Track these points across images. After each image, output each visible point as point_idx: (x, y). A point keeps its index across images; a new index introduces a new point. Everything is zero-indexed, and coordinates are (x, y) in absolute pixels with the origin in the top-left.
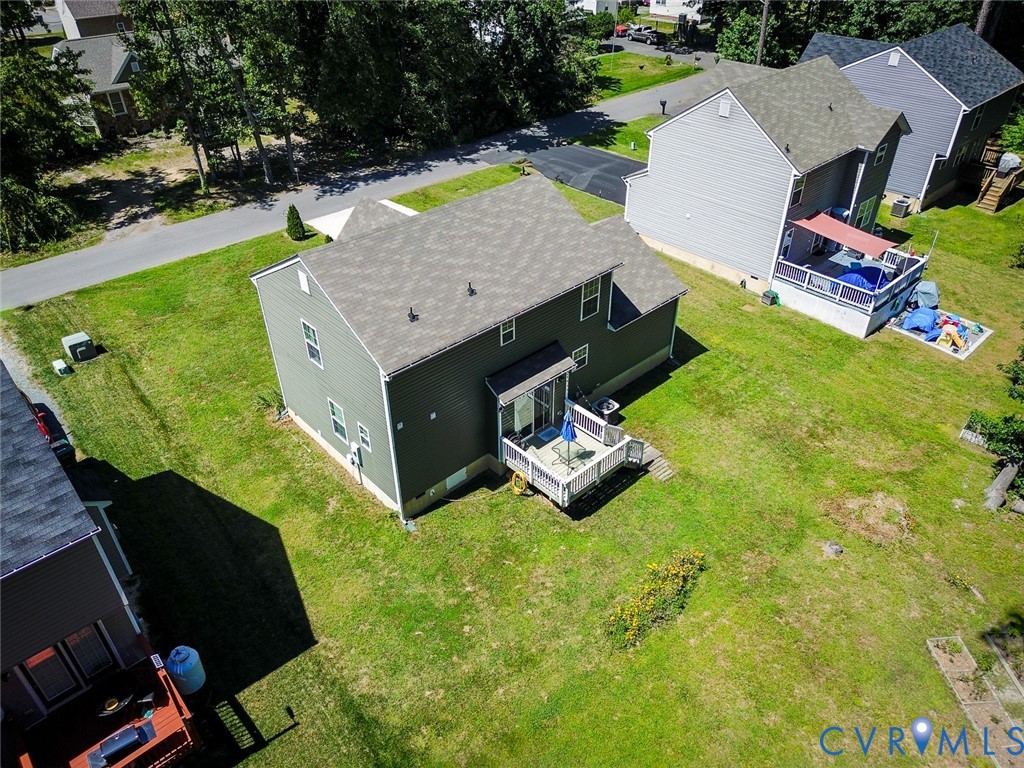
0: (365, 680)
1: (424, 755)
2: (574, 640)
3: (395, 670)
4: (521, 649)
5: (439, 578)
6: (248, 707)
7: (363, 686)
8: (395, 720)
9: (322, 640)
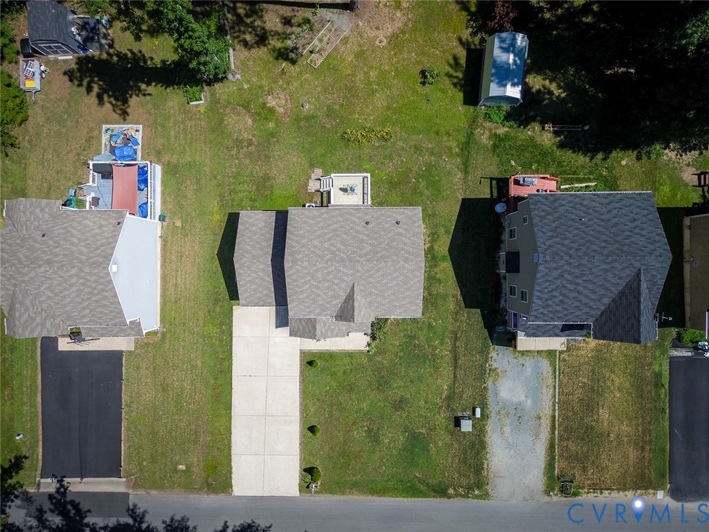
0: (458, 176)
1: (458, 146)
2: (400, 143)
3: (449, 173)
4: (415, 153)
5: (418, 191)
6: (489, 192)
7: (460, 175)
8: (459, 160)
9: (460, 198)
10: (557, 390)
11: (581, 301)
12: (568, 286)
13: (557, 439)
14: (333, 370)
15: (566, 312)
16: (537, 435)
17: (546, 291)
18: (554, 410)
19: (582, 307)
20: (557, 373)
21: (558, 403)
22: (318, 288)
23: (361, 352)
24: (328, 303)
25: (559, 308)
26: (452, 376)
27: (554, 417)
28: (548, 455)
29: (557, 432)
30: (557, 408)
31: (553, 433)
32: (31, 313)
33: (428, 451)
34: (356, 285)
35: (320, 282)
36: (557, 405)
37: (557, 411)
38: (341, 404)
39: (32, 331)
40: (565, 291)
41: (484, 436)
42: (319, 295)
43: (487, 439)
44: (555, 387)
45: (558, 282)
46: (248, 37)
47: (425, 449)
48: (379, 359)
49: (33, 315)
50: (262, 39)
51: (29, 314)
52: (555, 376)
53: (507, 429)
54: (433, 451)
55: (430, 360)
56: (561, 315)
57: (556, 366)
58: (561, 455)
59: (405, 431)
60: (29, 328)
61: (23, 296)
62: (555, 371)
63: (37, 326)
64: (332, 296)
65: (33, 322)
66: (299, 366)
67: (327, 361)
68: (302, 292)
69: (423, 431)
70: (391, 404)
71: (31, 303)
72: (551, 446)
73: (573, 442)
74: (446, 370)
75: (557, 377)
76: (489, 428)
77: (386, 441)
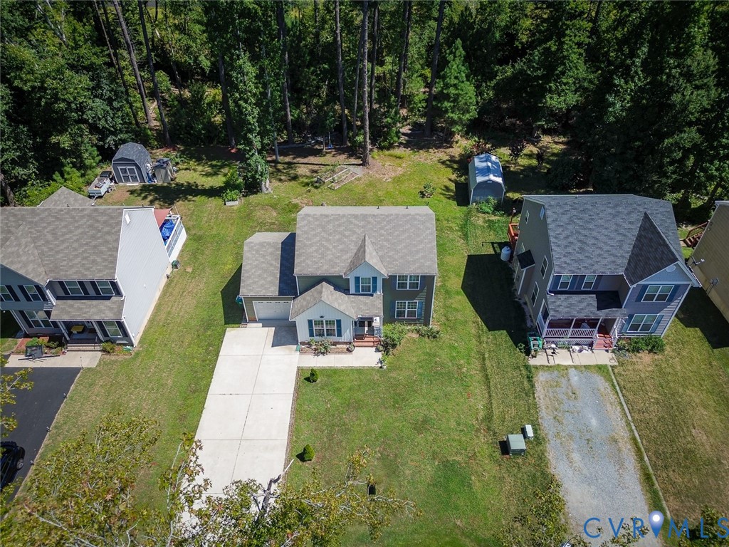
0: (461, 242)
1: (458, 226)
6: (492, 250)
8: (459, 233)
10: (625, 406)
11: (600, 248)
12: (583, 232)
13: (650, 468)
14: (336, 386)
15: (590, 261)
16: (621, 463)
17: (562, 237)
18: (631, 430)
19: (606, 255)
20: (618, 388)
21: (633, 422)
22: (328, 240)
23: (372, 369)
24: (338, 258)
25: (581, 257)
26: (487, 396)
27: (634, 439)
28: (647, 491)
29: (646, 458)
30: (634, 428)
31: (641, 459)
32: (20, 250)
33: (470, 486)
34: (367, 238)
35: (330, 234)
36: (632, 424)
37: (635, 431)
38: (345, 424)
39: (12, 263)
40: (581, 238)
41: (546, 465)
42: (328, 249)
43: (552, 471)
44: (621, 403)
45: (570, 227)
46: (283, 178)
47: (465, 483)
48: (394, 374)
49: (21, 253)
50: (295, 178)
51: (18, 250)
52: (616, 392)
53: (576, 456)
54: (477, 486)
55: (456, 379)
56: (586, 265)
57: (612, 380)
58: (665, 491)
59: (434, 458)
60: (10, 259)
61: (22, 235)
62: (613, 385)
63: (19, 262)
64: (342, 250)
65: (18, 257)
66: (294, 383)
67: (329, 376)
68: (311, 245)
69: (458, 458)
70: (412, 424)
71: (26, 243)
72: (647, 478)
73: (674, 471)
74: (478, 389)
75: (619, 392)
76: (550, 456)
77: (407, 472)
